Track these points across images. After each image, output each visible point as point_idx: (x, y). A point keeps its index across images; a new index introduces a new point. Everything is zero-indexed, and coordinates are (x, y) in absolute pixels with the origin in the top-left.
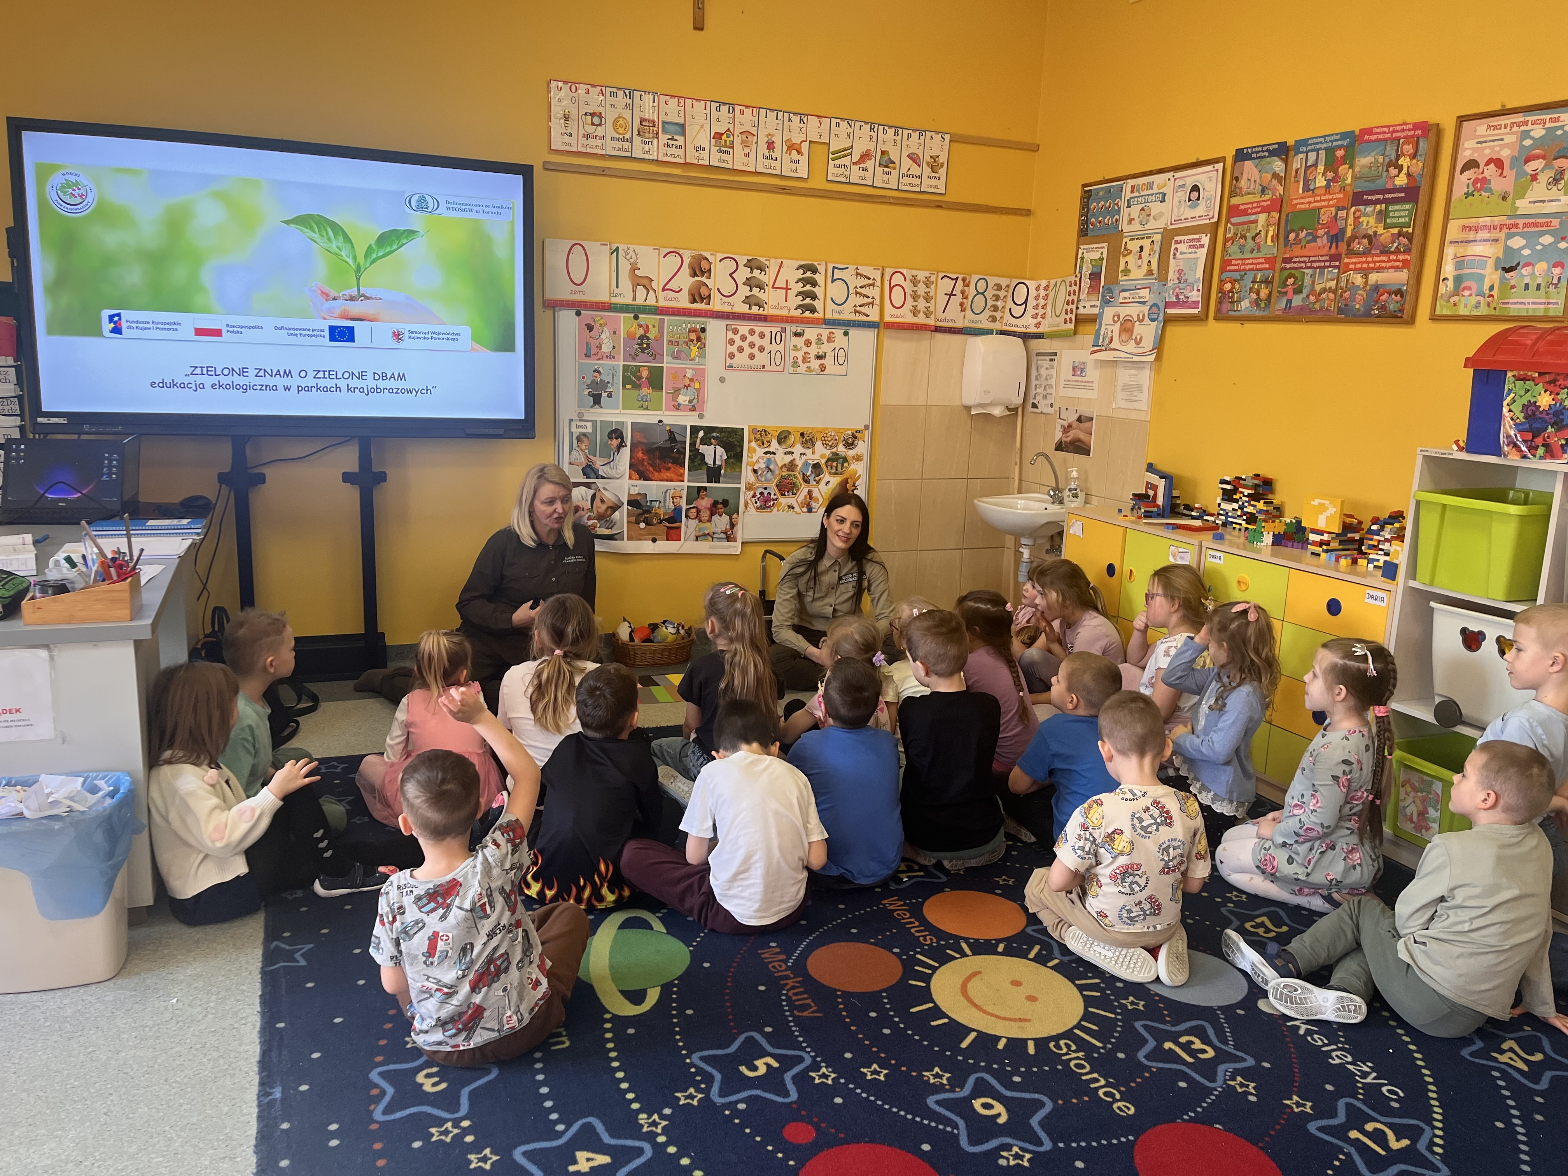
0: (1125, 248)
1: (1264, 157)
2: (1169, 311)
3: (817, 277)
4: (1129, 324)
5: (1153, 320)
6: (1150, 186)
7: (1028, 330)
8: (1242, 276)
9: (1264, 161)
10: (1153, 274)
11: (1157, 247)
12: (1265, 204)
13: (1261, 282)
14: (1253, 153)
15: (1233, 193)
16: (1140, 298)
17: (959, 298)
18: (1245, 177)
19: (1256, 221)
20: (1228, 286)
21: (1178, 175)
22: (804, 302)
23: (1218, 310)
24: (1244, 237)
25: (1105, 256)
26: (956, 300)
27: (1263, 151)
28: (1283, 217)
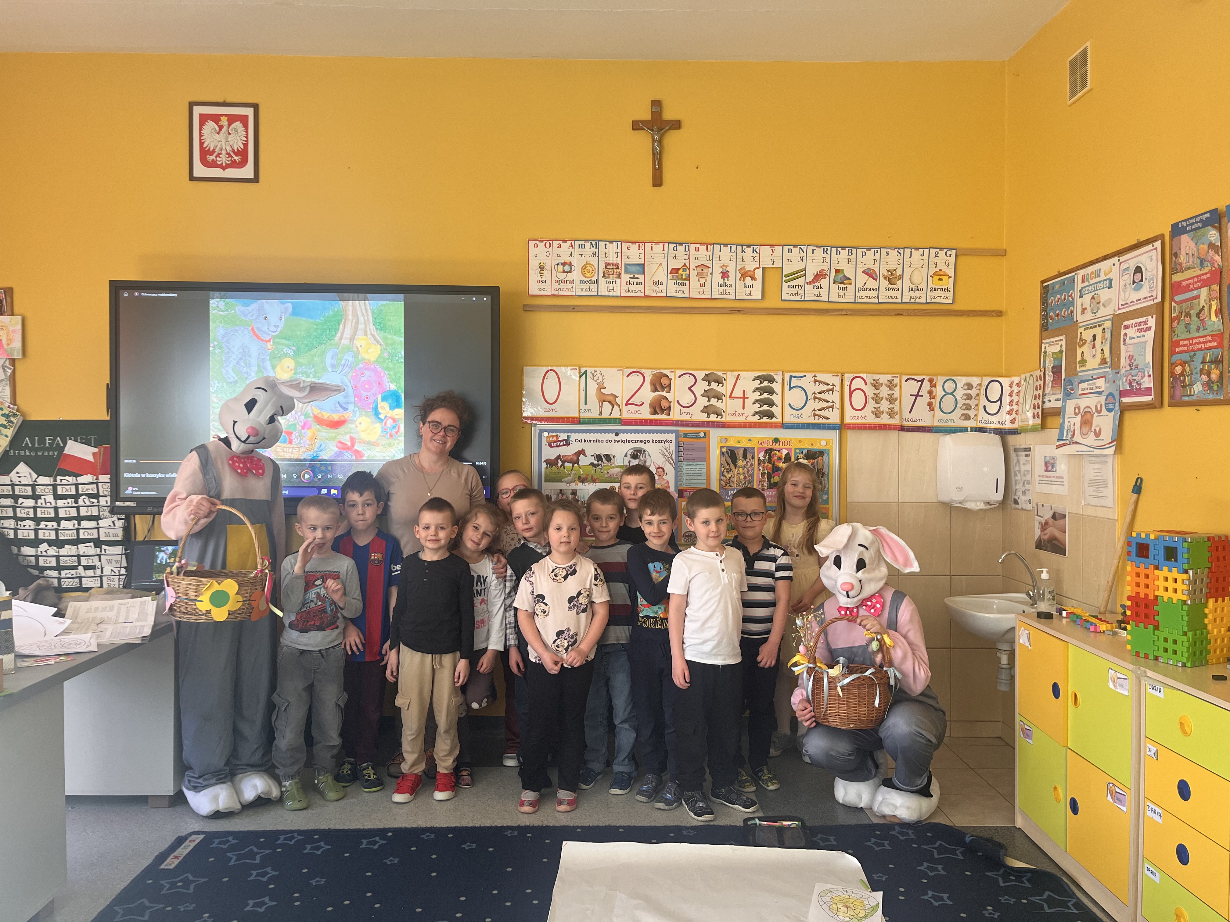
0: (1080, 338)
1: (1199, 228)
2: (1125, 400)
3: (774, 386)
4: (1088, 416)
5: (1110, 410)
6: (1098, 274)
7: (1005, 427)
8: (1192, 357)
9: (1200, 232)
10: (1106, 363)
11: (1108, 335)
12: (1205, 277)
13: (1211, 362)
14: (1187, 225)
15: (1175, 270)
16: (1097, 388)
17: (926, 398)
18: (1183, 252)
19: (1198, 297)
20: (1179, 369)
21: (1122, 259)
22: (761, 409)
23: (1172, 396)
24: (1188, 315)
25: (1064, 348)
26: (922, 402)
27: (1197, 222)
28: (1225, 289)
